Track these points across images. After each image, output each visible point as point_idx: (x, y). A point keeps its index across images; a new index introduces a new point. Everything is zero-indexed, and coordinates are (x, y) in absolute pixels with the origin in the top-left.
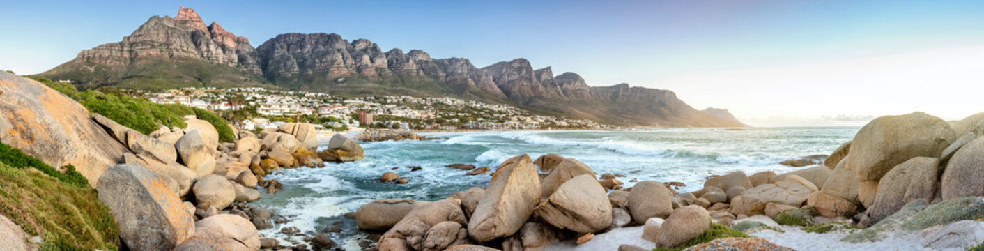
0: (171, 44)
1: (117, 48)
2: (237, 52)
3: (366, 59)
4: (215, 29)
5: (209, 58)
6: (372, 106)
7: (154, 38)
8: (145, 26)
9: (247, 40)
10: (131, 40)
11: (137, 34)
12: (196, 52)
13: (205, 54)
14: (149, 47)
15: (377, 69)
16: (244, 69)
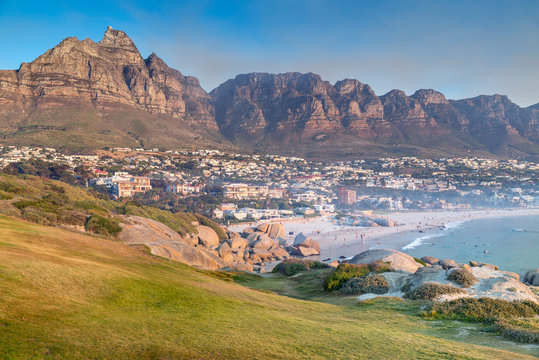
0: (95, 83)
1: (9, 79)
2: (185, 97)
3: (355, 106)
4: (154, 64)
5: (146, 105)
6: (360, 175)
7: (69, 71)
8: (56, 51)
9: (197, 81)
10: (34, 68)
11: (43, 61)
12: (129, 96)
13: (142, 100)
14: (62, 83)
15: (369, 121)
16: (193, 122)
